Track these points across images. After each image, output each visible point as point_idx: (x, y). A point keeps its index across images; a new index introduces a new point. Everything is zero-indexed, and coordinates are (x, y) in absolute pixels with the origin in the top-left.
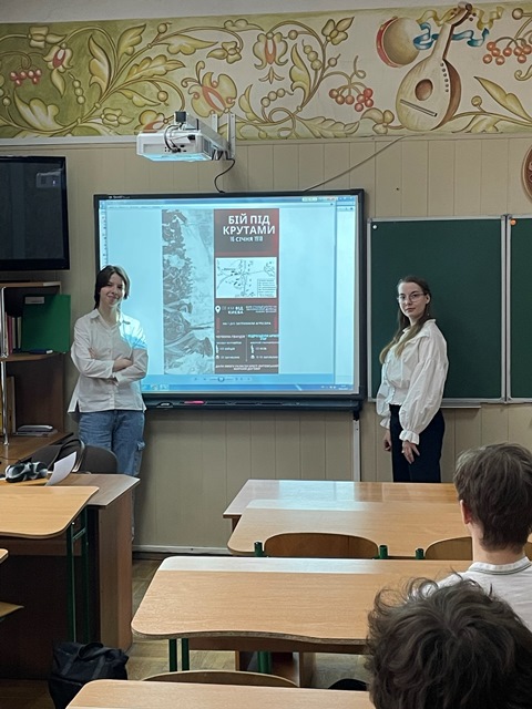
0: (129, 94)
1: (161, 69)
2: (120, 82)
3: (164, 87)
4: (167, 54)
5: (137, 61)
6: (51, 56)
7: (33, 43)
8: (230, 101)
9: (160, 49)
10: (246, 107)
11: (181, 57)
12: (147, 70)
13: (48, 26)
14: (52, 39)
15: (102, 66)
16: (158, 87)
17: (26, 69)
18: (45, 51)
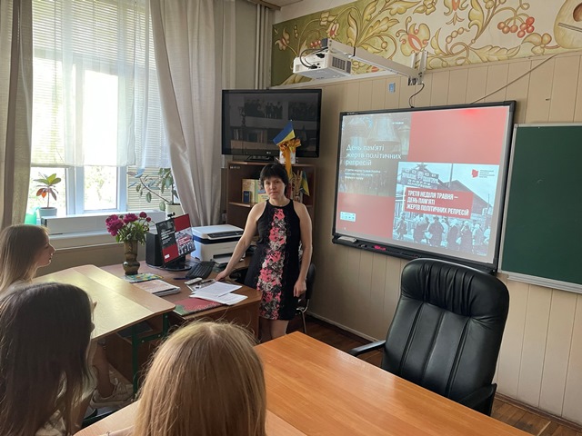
0: (365, 46)
1: (386, 27)
2: (362, 39)
3: (386, 38)
4: (389, 16)
5: (372, 24)
6: (329, 30)
7: (322, 23)
8: (425, 42)
9: (386, 14)
10: (435, 46)
11: (398, 17)
12: (376, 30)
13: (329, 11)
14: (331, 19)
15: (353, 31)
16: (382, 39)
17: (317, 40)
18: (326, 27)
